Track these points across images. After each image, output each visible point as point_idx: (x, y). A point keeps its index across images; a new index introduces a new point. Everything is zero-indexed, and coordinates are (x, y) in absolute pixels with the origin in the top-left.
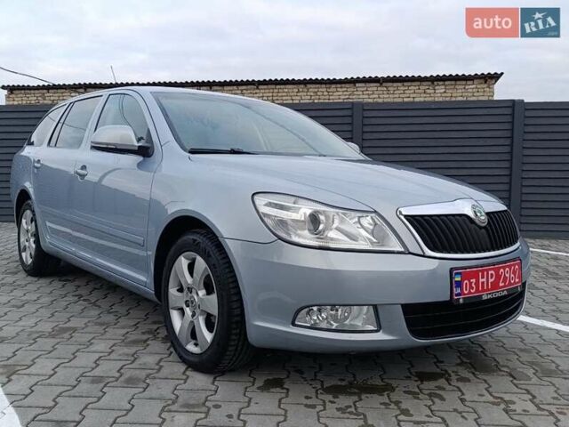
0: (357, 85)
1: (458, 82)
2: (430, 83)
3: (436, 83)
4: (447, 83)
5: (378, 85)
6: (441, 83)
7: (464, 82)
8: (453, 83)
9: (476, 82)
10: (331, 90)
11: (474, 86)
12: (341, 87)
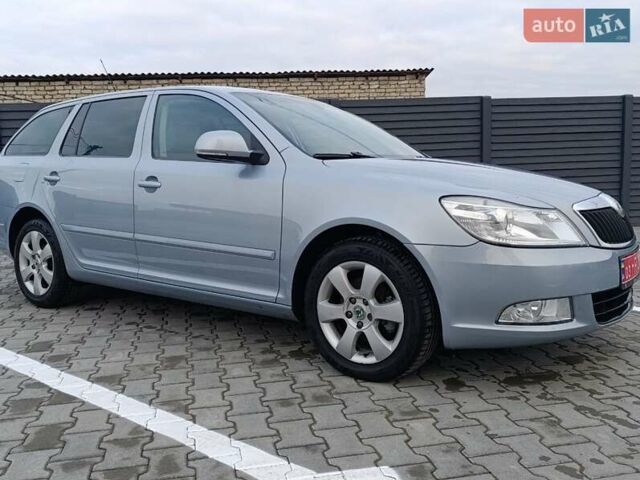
0: (291, 80)
1: (391, 78)
2: (364, 78)
3: (370, 78)
4: (380, 78)
5: (312, 80)
6: (375, 78)
7: (397, 78)
8: (386, 78)
9: (408, 77)
10: (264, 85)
11: (406, 82)
12: (274, 82)
